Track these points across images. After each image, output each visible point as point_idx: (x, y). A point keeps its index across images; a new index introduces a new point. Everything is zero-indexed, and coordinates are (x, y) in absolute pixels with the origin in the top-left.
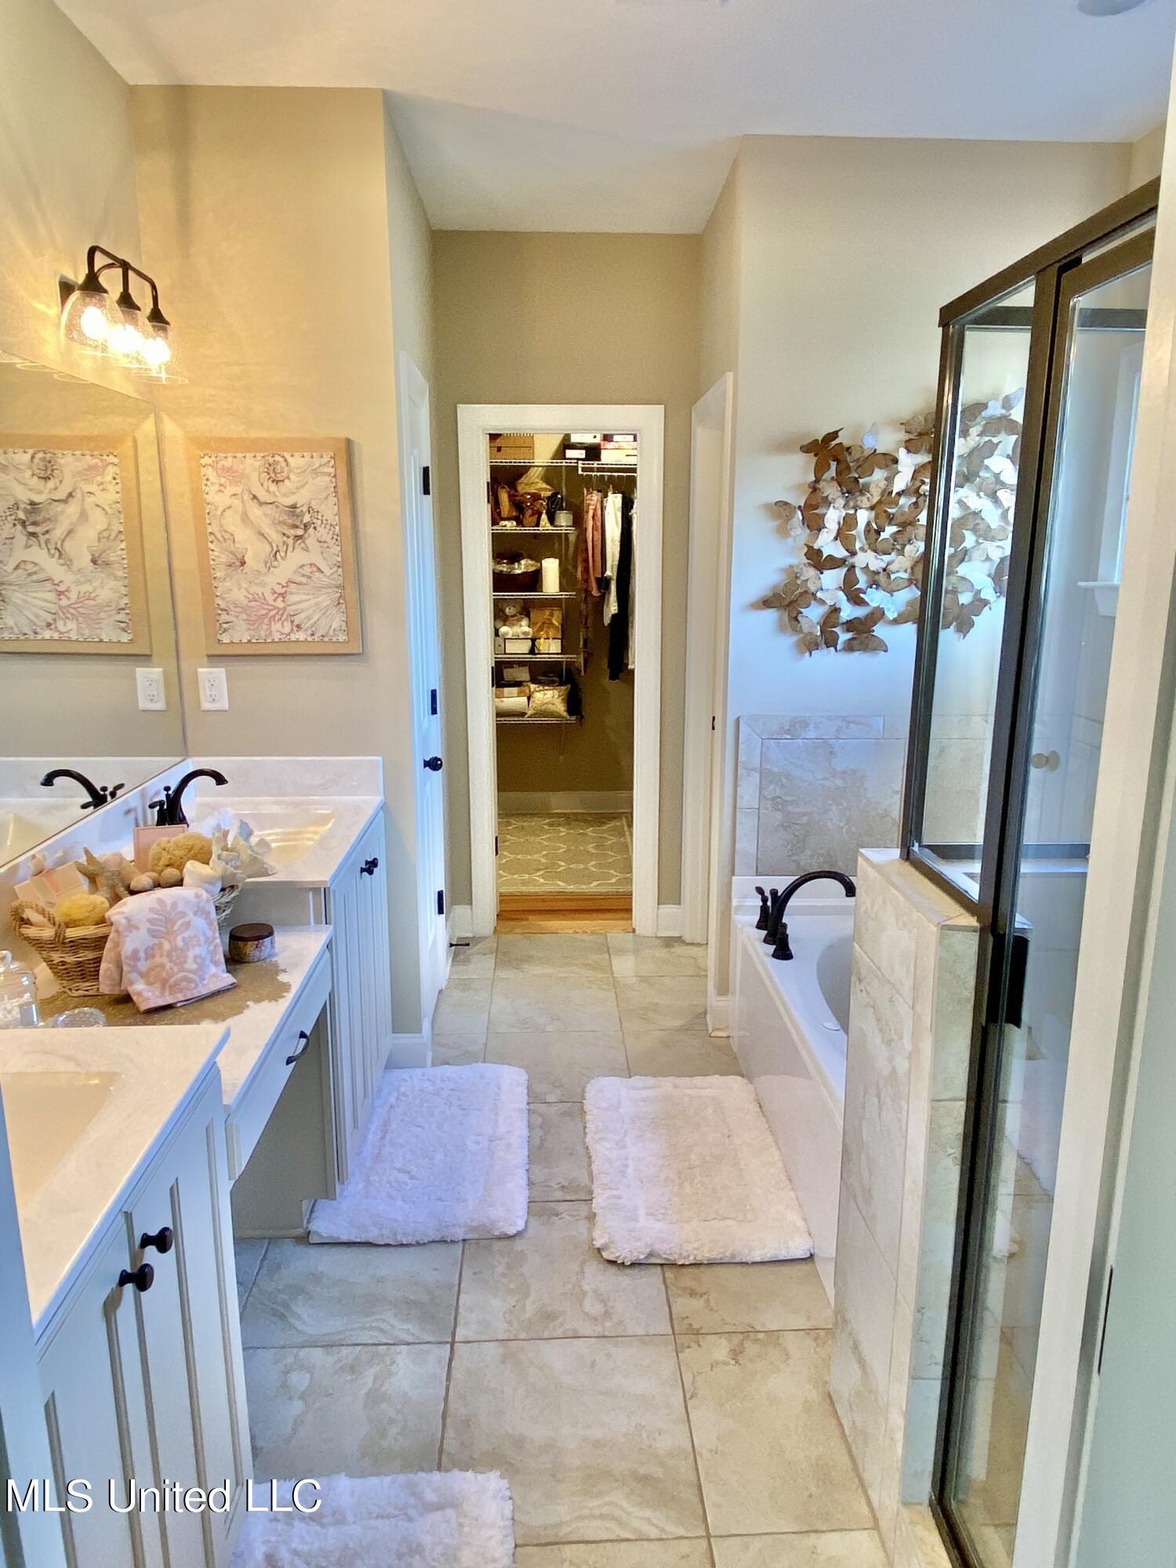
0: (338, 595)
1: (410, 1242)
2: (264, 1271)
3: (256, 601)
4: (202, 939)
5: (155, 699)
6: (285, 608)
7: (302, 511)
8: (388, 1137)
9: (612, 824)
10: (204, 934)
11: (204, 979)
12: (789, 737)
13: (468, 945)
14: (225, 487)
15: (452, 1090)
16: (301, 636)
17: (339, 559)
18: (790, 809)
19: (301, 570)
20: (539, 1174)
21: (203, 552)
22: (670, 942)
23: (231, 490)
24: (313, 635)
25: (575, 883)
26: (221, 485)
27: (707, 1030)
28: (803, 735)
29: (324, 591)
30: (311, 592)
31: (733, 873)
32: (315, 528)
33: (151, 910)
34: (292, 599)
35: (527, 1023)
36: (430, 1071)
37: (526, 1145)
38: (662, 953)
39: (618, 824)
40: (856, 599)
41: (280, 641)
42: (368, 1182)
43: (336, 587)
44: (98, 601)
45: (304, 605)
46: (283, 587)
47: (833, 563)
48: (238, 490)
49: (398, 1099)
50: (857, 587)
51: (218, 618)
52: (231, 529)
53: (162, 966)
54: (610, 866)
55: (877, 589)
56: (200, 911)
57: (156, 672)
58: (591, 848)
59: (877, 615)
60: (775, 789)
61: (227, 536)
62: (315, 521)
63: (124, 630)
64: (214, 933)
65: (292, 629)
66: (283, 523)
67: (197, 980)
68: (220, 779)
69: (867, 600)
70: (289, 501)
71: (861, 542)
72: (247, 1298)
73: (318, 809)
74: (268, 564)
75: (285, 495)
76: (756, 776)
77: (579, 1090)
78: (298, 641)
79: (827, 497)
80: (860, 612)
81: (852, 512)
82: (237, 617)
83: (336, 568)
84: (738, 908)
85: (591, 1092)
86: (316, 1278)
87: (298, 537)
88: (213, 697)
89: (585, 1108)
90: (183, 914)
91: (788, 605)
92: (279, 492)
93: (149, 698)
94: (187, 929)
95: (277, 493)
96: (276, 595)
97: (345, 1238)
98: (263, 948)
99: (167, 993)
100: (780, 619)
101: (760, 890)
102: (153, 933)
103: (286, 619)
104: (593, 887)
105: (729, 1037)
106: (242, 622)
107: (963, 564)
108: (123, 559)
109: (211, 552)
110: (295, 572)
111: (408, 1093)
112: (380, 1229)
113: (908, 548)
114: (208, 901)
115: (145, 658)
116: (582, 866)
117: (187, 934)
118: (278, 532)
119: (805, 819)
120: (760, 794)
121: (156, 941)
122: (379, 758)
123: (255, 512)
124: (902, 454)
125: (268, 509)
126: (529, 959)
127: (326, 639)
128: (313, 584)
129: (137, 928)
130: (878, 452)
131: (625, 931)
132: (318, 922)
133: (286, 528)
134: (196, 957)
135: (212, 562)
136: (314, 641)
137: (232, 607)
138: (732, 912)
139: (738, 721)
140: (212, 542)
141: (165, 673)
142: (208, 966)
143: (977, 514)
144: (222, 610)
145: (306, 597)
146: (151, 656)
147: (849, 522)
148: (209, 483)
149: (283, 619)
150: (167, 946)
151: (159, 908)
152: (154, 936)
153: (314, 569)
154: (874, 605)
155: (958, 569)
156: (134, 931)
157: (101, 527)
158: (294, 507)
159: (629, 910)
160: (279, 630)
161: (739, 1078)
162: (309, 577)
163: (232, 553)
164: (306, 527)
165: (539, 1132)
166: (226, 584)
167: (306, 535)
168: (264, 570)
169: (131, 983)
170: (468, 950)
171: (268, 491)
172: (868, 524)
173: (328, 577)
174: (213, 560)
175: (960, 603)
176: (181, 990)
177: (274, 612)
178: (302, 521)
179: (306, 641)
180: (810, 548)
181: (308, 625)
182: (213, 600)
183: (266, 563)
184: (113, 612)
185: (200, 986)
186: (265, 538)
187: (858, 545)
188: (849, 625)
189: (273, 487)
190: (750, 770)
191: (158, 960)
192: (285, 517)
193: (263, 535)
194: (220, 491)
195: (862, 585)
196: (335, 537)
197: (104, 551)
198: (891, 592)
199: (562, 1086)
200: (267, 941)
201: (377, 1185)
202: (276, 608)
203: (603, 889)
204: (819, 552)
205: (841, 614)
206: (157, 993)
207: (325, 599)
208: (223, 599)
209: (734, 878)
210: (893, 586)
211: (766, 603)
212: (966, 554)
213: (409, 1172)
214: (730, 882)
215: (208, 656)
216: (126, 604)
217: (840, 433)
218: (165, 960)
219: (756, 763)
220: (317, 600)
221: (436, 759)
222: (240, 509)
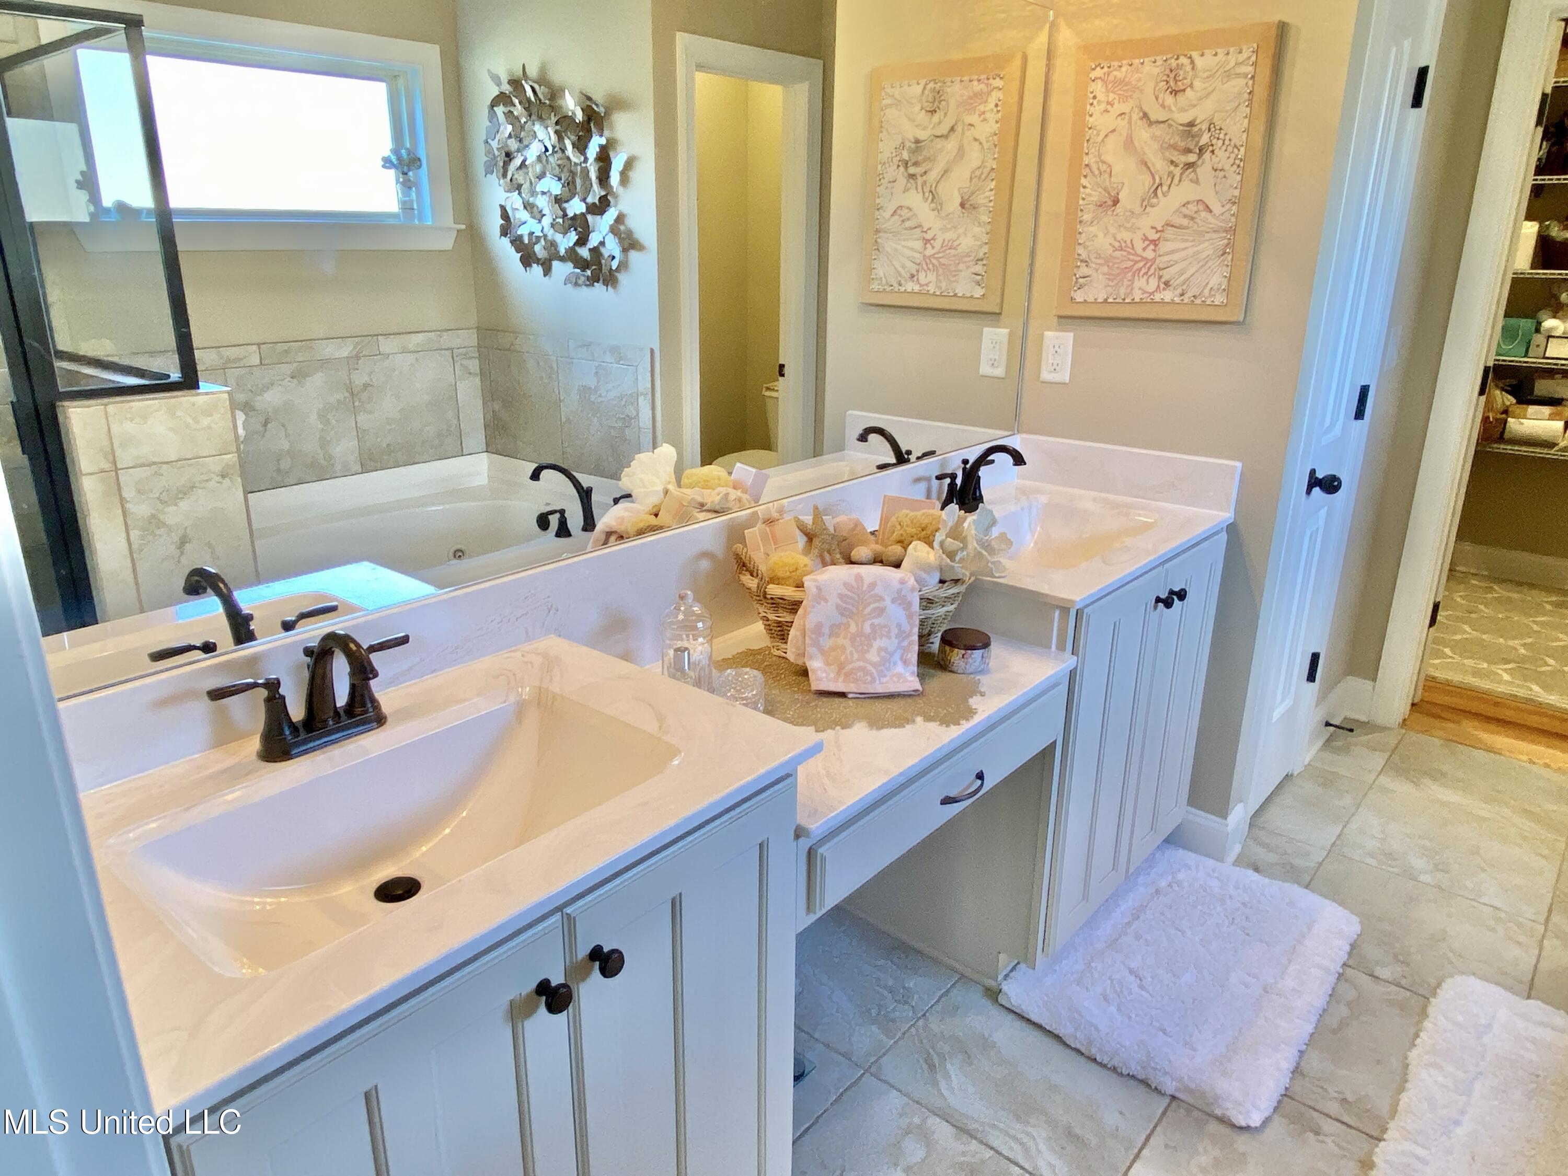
0: (1226, 241)
1: (1105, 1062)
2: (939, 1007)
3: (1122, 250)
4: (895, 631)
5: (996, 364)
6: (1154, 260)
7: (1200, 129)
8: (1136, 924)
10: (899, 626)
11: (885, 676)
13: (1351, 730)
14: (1112, 105)
15: (1244, 904)
16: (1168, 296)
17: (1237, 193)
19: (1184, 210)
20: (1315, 1063)
21: (1074, 188)
23: (1118, 108)
24: (1182, 295)
26: (1108, 103)
29: (1207, 236)
30: (1191, 238)
32: (1213, 152)
33: (845, 584)
34: (1164, 247)
35: (1395, 860)
36: (1227, 868)
37: (1314, 1019)
41: (1141, 302)
42: (1088, 965)
43: (1226, 231)
44: (959, 250)
45: (1175, 257)
46: (1157, 232)
48: (1125, 108)
49: (1170, 885)
51: (1075, 271)
52: (1108, 158)
53: (843, 648)
56: (900, 599)
57: (1001, 333)
61: (1104, 168)
62: (1214, 142)
63: (978, 284)
64: (911, 628)
65: (1158, 286)
66: (1174, 147)
67: (876, 675)
68: (1019, 459)
70: (1185, 118)
72: (910, 1028)
73: (1140, 515)
74: (1144, 204)
75: (1182, 110)
77: (1433, 982)
78: (1162, 302)
82: (1097, 270)
83: (1229, 205)
85: (1448, 990)
86: (986, 1045)
87: (1190, 166)
88: (1055, 366)
89: (1430, 1010)
90: (881, 599)
92: (1175, 105)
93: (991, 363)
94: (880, 615)
95: (1174, 108)
96: (1147, 243)
97: (1034, 1017)
98: (970, 660)
99: (841, 680)
102: (842, 611)
103: (1154, 274)
106: (1100, 277)
108: (991, 201)
109: (1082, 190)
110: (1177, 211)
111: (1186, 884)
112: (1076, 1029)
114: (913, 590)
115: (994, 317)
117: (877, 621)
118: (1164, 159)
121: (844, 620)
122: (1239, 465)
123: (1143, 134)
125: (1158, 131)
126: (1437, 776)
127: (1198, 301)
128: (1195, 227)
129: (826, 600)
132: (1061, 647)
133: (1176, 153)
134: (880, 649)
135: (1081, 202)
136: (1181, 303)
137: (1093, 257)
140: (1085, 177)
141: (1011, 335)
142: (895, 664)
144: (1082, 261)
145: (1182, 245)
146: (1000, 314)
148: (1095, 102)
149: (1150, 273)
150: (853, 628)
151: (854, 584)
152: (842, 614)
153: (1201, 207)
156: (823, 603)
157: (975, 164)
158: (1191, 124)
160: (1143, 286)
162: (1192, 219)
163: (1105, 189)
164: (1201, 150)
165: (1344, 1011)
166: (1091, 229)
167: (1200, 163)
168: (1138, 210)
169: (811, 658)
170: (1351, 738)
171: (1163, 106)
173: (1217, 218)
174: (1084, 199)
176: (856, 681)
177: (1141, 264)
178: (1198, 142)
179: (1173, 302)
181: (1178, 282)
182: (1074, 249)
183: (1143, 200)
184: (971, 263)
185: (878, 682)
186: (1148, 168)
189: (1169, 100)
191: (841, 641)
192: (1177, 138)
193: (1146, 164)
194: (1106, 111)
196: (1238, 162)
197: (973, 193)
199: (1408, 965)
200: (977, 654)
201: (1096, 975)
202: (1143, 259)
206: (832, 675)
207: (1207, 248)
208: (1085, 248)
213: (1141, 980)
215: (1060, 317)
216: (985, 253)
218: (847, 643)
220: (1196, 249)
221: (1334, 478)
222: (1125, 133)
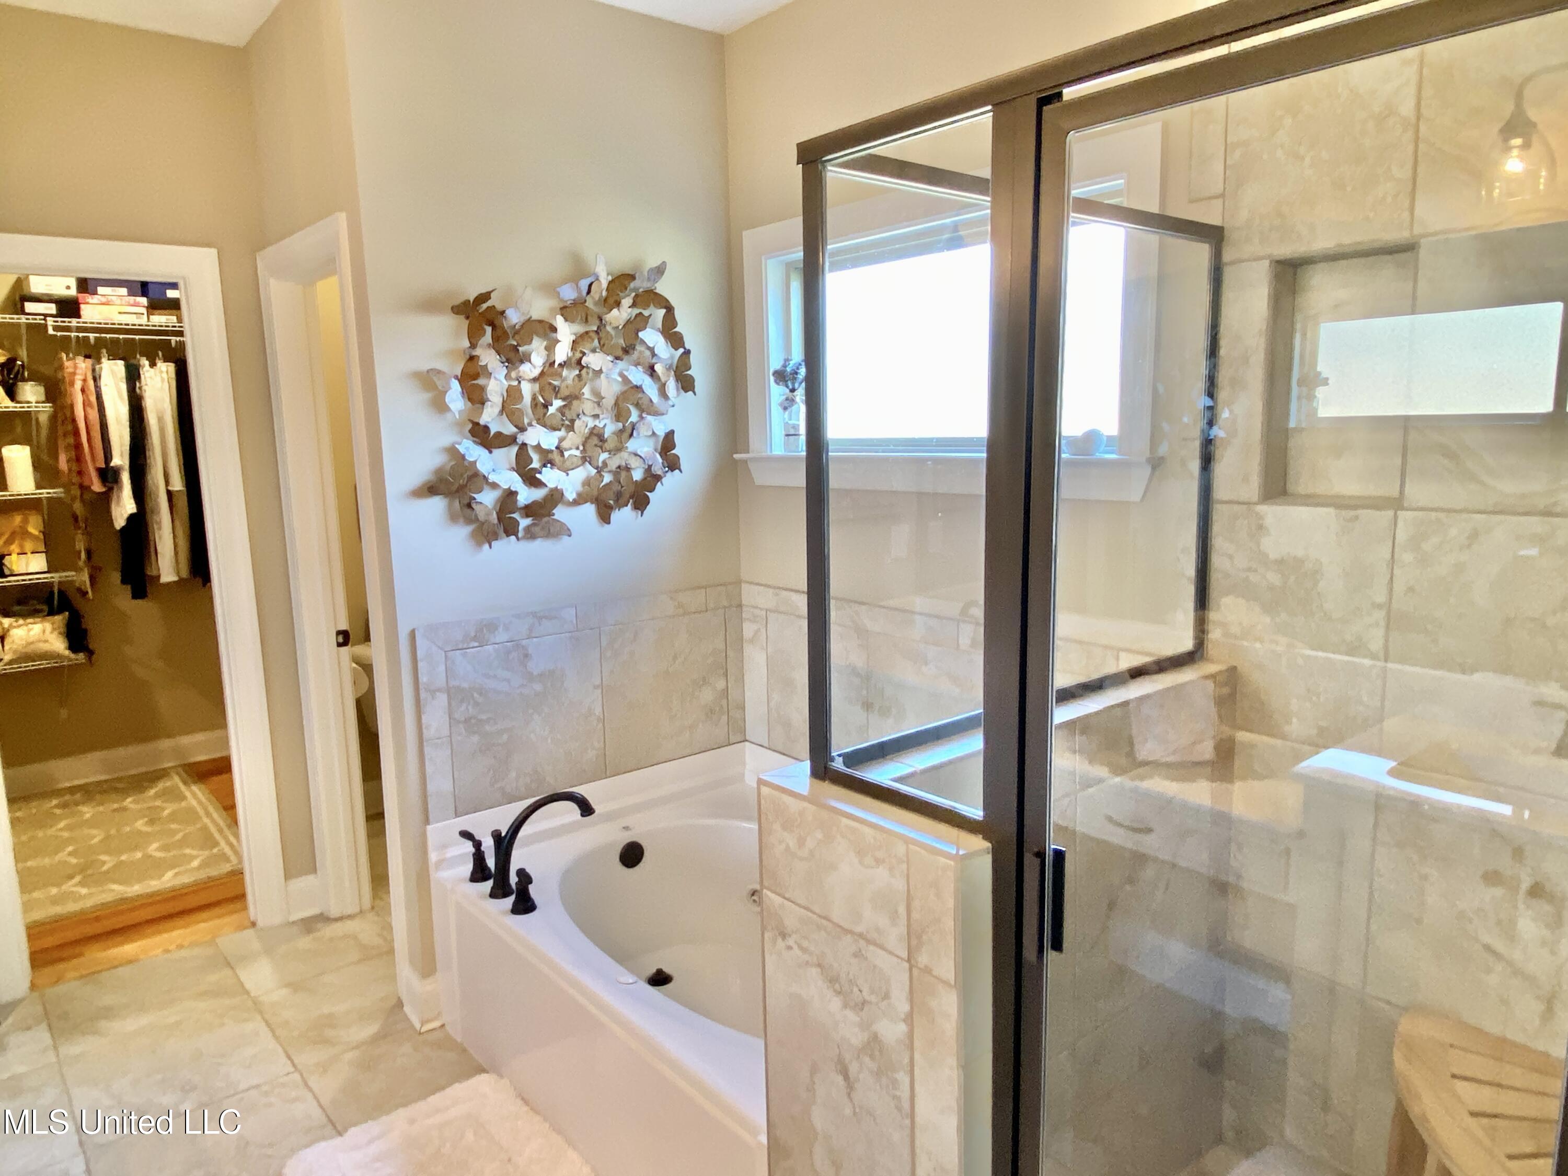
9: (161, 785)
12: (476, 644)
18: (488, 728)
22: (310, 924)
25: (139, 880)
27: (412, 1026)
28: (493, 640)
31: (427, 821)
38: (305, 942)
39: (168, 784)
40: (532, 480)
47: (503, 441)
50: (531, 466)
54: (183, 843)
55: (551, 468)
58: (140, 825)
59: (555, 497)
60: (467, 709)
69: (544, 480)
71: (528, 417)
76: (442, 699)
79: (486, 365)
80: (537, 494)
81: (515, 383)
84: (439, 864)
91: (457, 491)
100: (450, 507)
101: (466, 835)
104: (168, 880)
105: (443, 1026)
107: (632, 440)
113: (577, 423)
116: (139, 855)
119: (505, 737)
120: (450, 718)
124: (559, 322)
130: (533, 319)
131: (241, 928)
138: (431, 869)
139: (412, 635)
143: (638, 388)
147: (513, 395)
154: (551, 485)
155: (627, 445)
159: (241, 897)
161: (484, 1076)
172: (534, 398)
175: (634, 480)
180: (476, 424)
187: (526, 421)
188: (530, 510)
190: (433, 692)
195: (535, 464)
198: (566, 471)
203: (186, 879)
204: (486, 428)
205: (519, 497)
209: (429, 828)
210: (568, 464)
211: (431, 489)
212: (633, 429)
214: (424, 836)
217: (492, 295)
219: (441, 681)
